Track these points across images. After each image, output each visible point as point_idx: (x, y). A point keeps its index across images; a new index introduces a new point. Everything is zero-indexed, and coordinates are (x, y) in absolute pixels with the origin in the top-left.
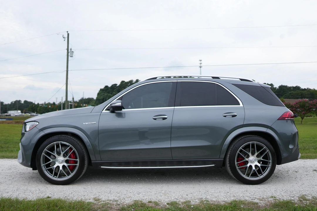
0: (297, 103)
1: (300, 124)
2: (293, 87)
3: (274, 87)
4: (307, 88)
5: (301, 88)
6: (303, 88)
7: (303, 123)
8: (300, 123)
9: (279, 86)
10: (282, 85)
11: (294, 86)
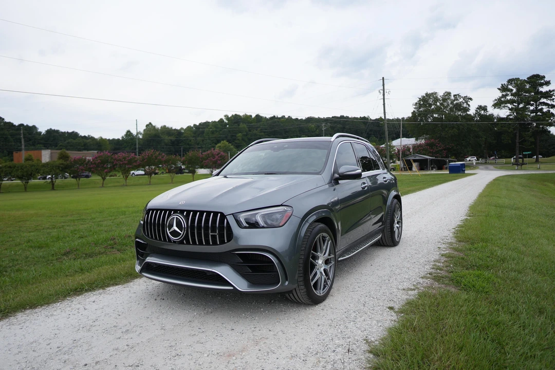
0: (96, 158)
1: (101, 187)
2: (68, 132)
3: (39, 131)
4: (88, 136)
5: (80, 134)
6: (83, 135)
7: (104, 185)
8: (101, 185)
9: (46, 130)
10: (51, 129)
11: (70, 131)
